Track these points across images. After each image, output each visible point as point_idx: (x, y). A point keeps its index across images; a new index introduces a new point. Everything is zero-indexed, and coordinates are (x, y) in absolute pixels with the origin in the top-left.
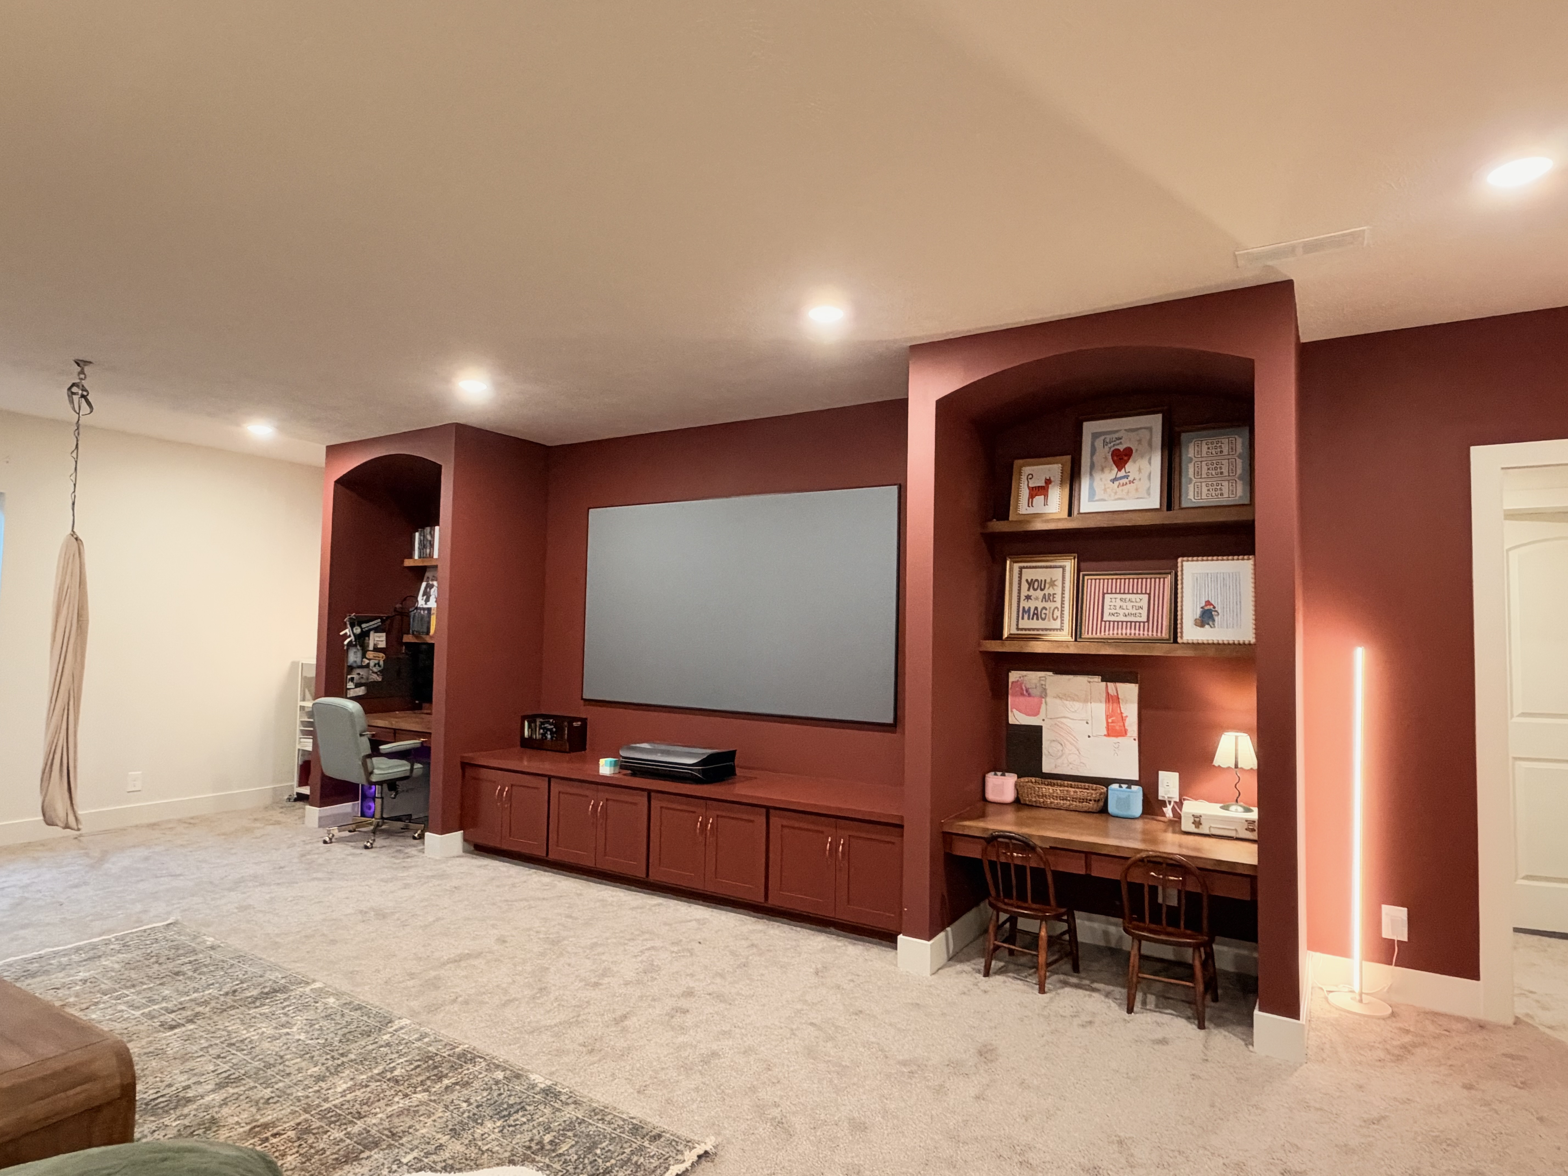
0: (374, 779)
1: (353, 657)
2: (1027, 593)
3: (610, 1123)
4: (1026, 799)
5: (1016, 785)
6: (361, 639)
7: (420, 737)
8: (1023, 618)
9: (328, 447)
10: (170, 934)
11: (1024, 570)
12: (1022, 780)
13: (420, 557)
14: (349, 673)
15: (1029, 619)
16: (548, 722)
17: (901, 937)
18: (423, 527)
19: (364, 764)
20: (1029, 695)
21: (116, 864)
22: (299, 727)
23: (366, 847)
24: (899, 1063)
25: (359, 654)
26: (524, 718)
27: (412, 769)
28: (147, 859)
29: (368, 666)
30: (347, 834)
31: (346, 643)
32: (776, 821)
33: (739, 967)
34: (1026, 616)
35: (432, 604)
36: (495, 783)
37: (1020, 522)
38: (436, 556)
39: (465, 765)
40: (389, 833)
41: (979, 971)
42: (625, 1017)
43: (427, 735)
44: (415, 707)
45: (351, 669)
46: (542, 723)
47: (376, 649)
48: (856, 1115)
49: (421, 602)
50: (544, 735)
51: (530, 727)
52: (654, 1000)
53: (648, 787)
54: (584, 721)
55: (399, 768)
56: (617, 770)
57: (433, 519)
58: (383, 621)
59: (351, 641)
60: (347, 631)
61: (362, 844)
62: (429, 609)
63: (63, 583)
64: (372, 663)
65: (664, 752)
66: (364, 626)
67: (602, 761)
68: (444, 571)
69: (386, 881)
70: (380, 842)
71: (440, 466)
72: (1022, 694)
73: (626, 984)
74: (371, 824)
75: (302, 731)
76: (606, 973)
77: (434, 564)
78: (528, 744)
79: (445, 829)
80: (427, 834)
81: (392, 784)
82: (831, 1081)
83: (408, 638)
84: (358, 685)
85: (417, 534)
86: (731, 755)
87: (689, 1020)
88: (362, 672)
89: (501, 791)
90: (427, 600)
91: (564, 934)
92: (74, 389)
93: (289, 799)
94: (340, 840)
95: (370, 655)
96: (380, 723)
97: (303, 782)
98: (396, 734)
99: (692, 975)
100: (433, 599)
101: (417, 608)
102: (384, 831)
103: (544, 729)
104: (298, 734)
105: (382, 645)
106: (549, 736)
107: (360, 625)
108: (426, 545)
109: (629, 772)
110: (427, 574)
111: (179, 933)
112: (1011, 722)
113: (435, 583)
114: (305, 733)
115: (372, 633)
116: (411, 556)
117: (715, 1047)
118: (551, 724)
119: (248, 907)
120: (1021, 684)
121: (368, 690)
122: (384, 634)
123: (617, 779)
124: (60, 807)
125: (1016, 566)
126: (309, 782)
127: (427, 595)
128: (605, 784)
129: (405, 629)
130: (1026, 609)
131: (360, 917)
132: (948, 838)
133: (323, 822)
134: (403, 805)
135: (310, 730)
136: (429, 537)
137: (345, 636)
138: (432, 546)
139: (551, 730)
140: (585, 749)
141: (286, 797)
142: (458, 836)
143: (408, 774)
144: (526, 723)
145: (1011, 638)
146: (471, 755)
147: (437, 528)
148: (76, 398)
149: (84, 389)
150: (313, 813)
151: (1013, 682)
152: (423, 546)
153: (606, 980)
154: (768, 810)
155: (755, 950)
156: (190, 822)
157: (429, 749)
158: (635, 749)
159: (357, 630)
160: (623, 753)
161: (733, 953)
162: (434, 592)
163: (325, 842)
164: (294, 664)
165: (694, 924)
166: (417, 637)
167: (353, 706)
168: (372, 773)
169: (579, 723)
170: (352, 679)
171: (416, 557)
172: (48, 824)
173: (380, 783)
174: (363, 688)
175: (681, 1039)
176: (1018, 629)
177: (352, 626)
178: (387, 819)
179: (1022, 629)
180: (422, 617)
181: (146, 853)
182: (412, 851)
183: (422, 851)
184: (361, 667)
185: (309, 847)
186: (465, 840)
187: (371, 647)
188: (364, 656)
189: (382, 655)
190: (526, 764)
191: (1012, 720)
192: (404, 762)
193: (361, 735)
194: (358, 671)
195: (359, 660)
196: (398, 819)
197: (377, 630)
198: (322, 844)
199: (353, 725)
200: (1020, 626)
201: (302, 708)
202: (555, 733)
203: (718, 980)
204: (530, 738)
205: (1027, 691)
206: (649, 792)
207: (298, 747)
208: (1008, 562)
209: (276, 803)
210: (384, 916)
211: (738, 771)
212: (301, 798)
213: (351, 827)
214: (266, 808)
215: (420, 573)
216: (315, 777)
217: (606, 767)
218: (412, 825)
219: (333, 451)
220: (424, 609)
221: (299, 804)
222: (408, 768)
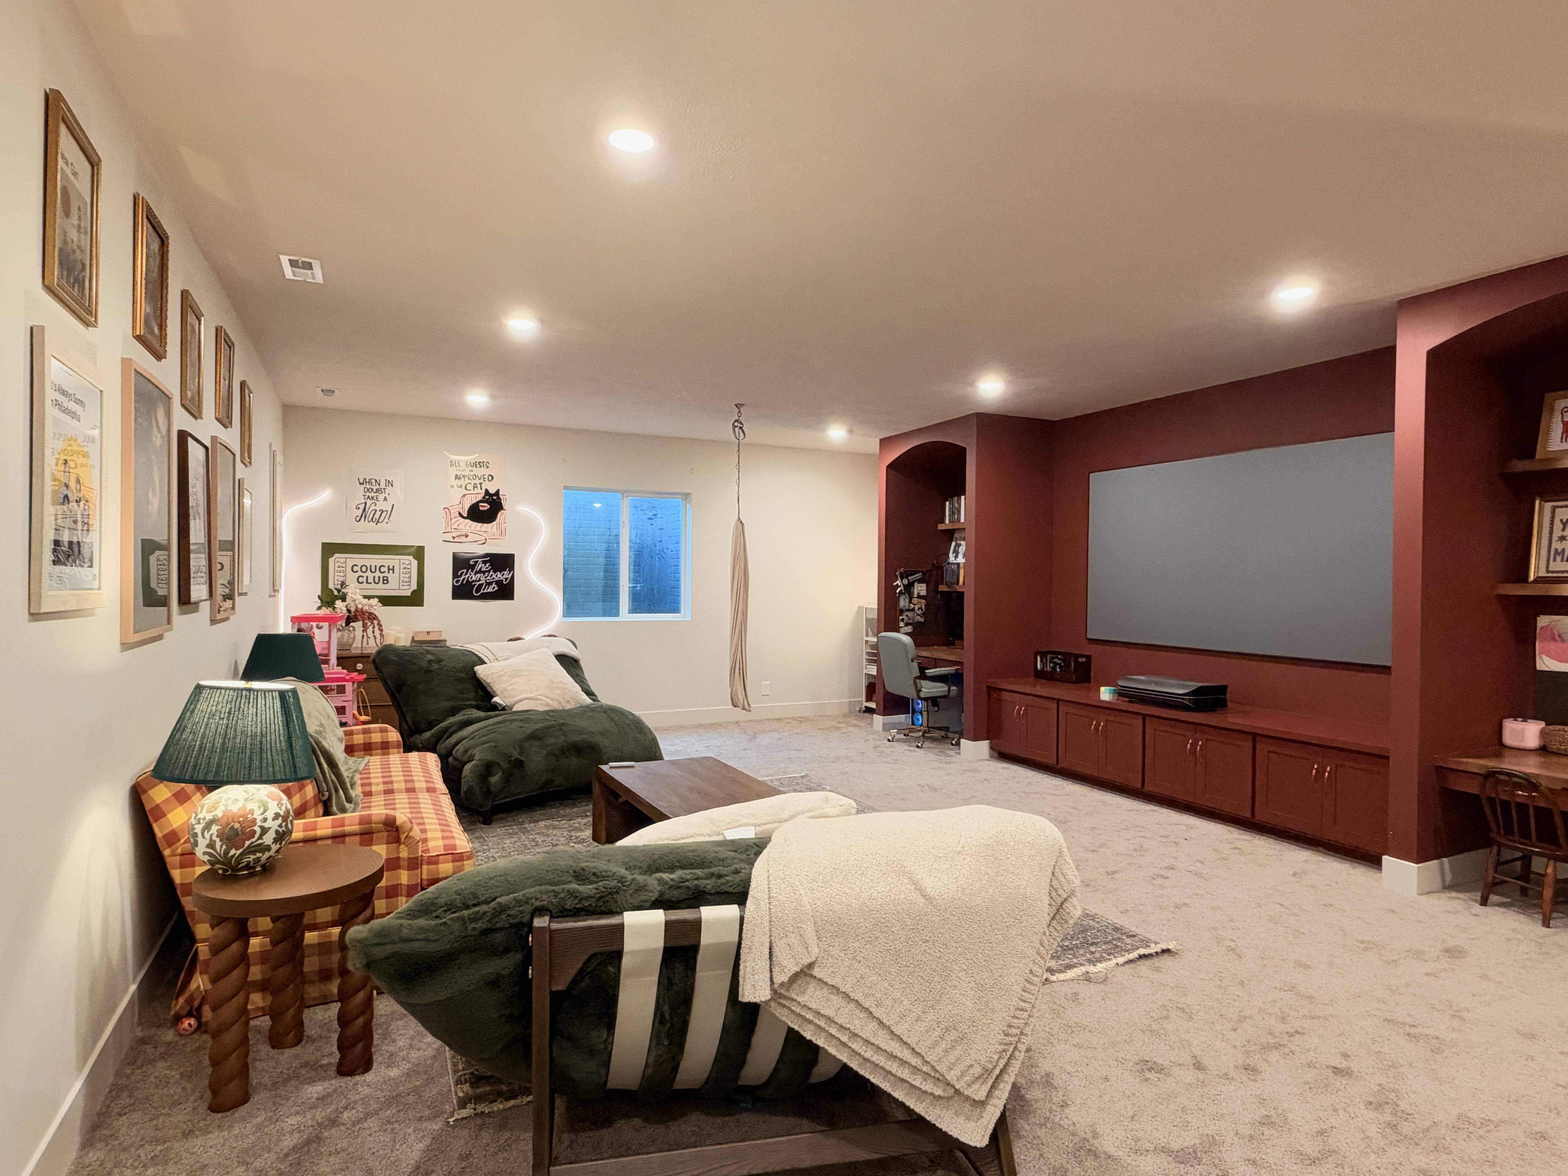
0: (922, 695)
1: (903, 602)
2: (1560, 534)
3: (1098, 922)
4: (1554, 747)
5: (1543, 733)
6: (909, 588)
7: (954, 665)
8: (1555, 560)
9: (881, 440)
10: (804, 781)
11: (1557, 510)
12: (1551, 727)
13: (950, 522)
14: (900, 615)
15: (1562, 560)
16: (1057, 658)
17: (1385, 858)
18: (952, 498)
19: (915, 683)
20: (1563, 641)
21: (764, 739)
22: (865, 657)
23: (918, 747)
24: (1357, 940)
25: (907, 600)
26: (1036, 654)
27: (949, 691)
28: (780, 739)
29: (913, 610)
30: (902, 736)
31: (898, 591)
32: (1263, 748)
33: (1219, 859)
34: (1559, 558)
35: (961, 560)
36: (1014, 704)
37: (1549, 459)
38: (962, 520)
39: (990, 689)
40: (933, 739)
41: (1475, 901)
42: (1114, 872)
43: (960, 663)
44: (950, 644)
45: (902, 612)
46: (1052, 658)
47: (919, 597)
48: (1302, 959)
49: (952, 558)
50: (1054, 668)
51: (1042, 661)
52: (1140, 866)
53: (1144, 712)
54: (1089, 657)
55: (938, 689)
56: (1116, 698)
57: (960, 490)
58: (924, 574)
59: (901, 591)
60: (898, 582)
61: (914, 744)
62: (958, 564)
63: (735, 553)
64: (916, 607)
65: (1156, 683)
66: (910, 578)
67: (1102, 689)
68: (971, 533)
69: (935, 769)
70: (927, 744)
71: (965, 449)
72: (1554, 639)
73: (1118, 854)
74: (920, 731)
75: (867, 659)
76: (1102, 845)
77: (961, 527)
78: (1040, 675)
79: (976, 738)
80: (963, 741)
81: (934, 701)
82: (1286, 938)
83: (942, 588)
84: (907, 625)
85: (947, 503)
86: (1223, 689)
87: (1167, 883)
88: (910, 614)
89: (1019, 710)
90: (956, 557)
91: (1069, 818)
92: (736, 424)
93: (860, 711)
94: (898, 740)
95: (915, 600)
96: (925, 654)
97: (869, 699)
98: (937, 663)
99: (1176, 858)
100: (960, 556)
101: (949, 563)
102: (928, 738)
103: (1054, 663)
104: (865, 663)
105: (924, 593)
106: (1058, 670)
107: (907, 577)
108: (955, 511)
109: (1127, 699)
110: (956, 535)
111: (809, 781)
112: (1538, 668)
113: (963, 543)
114: (870, 661)
115: (916, 584)
116: (943, 522)
117: (1187, 901)
118: (1060, 659)
119: (846, 773)
120: (1552, 629)
121: (914, 629)
122: (924, 585)
123: (1115, 704)
124: (740, 694)
125: (1548, 506)
126: (874, 699)
127: (956, 552)
128: (1105, 708)
129: (941, 580)
130: (1559, 550)
131: (919, 788)
132: (1442, 772)
133: (886, 728)
134: (941, 718)
135: (875, 657)
136: (957, 505)
137: (897, 586)
138: (959, 512)
139: (1060, 664)
140: (1089, 682)
141: (858, 709)
142: (985, 745)
143: (946, 694)
144: (1039, 658)
145: (1539, 580)
146: (994, 680)
147: (963, 497)
148: (737, 429)
149: (741, 423)
150: (878, 720)
151: (1542, 628)
152: (952, 513)
153: (1102, 850)
154: (1254, 737)
155: (1237, 851)
156: (801, 720)
157: (962, 674)
158: (1131, 680)
159: (905, 582)
160: (1121, 683)
161: (1216, 850)
162: (962, 549)
163: (889, 740)
164: (860, 608)
165: (1184, 827)
166: (949, 587)
167: (907, 639)
168: (920, 691)
169: (1084, 659)
170: (903, 620)
171: (947, 522)
172: (735, 706)
173: (926, 699)
174: (910, 627)
175: (1159, 892)
176: (1548, 571)
177: (902, 579)
178: (933, 728)
179: (1553, 572)
180: (953, 570)
181: (779, 736)
182: (952, 753)
183: (959, 753)
184: (908, 610)
185: (878, 743)
186: (992, 748)
187: (915, 595)
188: (910, 602)
189: (923, 601)
190: (1039, 690)
191: (1540, 666)
192: (942, 685)
193: (912, 661)
194: (908, 613)
195: (907, 605)
196: (940, 729)
197: (920, 581)
198: (886, 742)
199: (907, 652)
200: (1550, 569)
201: (867, 642)
202: (1064, 667)
203: (1199, 865)
204: (1042, 669)
205: (1560, 637)
206: (1144, 716)
207: (865, 671)
208: (1537, 502)
209: (851, 713)
210: (936, 790)
211: (1229, 704)
212: (869, 710)
213: (906, 732)
214: (845, 716)
215: (950, 535)
216: (879, 694)
217: (1106, 694)
218: (950, 735)
219: (885, 442)
220: (954, 564)
221: (867, 715)
222: (946, 689)
